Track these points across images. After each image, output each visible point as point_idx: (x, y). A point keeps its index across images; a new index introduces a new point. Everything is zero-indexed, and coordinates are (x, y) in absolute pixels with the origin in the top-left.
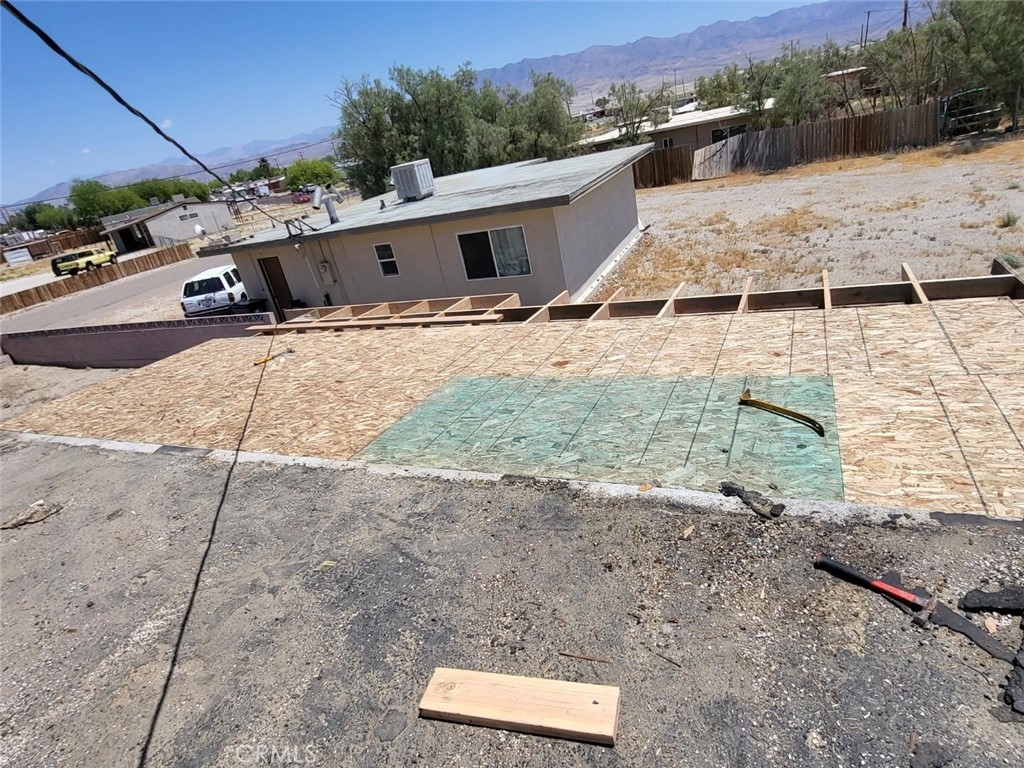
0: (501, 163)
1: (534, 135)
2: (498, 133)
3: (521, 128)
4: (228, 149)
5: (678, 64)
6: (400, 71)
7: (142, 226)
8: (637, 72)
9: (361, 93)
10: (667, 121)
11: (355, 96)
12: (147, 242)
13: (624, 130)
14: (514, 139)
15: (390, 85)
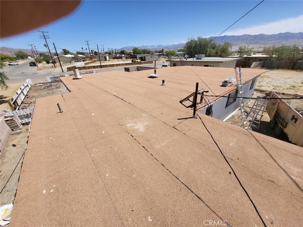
0: (213, 57)
1: (220, 53)
2: (214, 51)
3: (219, 51)
4: (154, 46)
5: (268, 42)
6: (199, 37)
7: (145, 57)
8: (255, 43)
9: (191, 40)
10: (251, 55)
11: (190, 41)
12: (144, 60)
13: (240, 56)
14: (216, 53)
15: (196, 39)
